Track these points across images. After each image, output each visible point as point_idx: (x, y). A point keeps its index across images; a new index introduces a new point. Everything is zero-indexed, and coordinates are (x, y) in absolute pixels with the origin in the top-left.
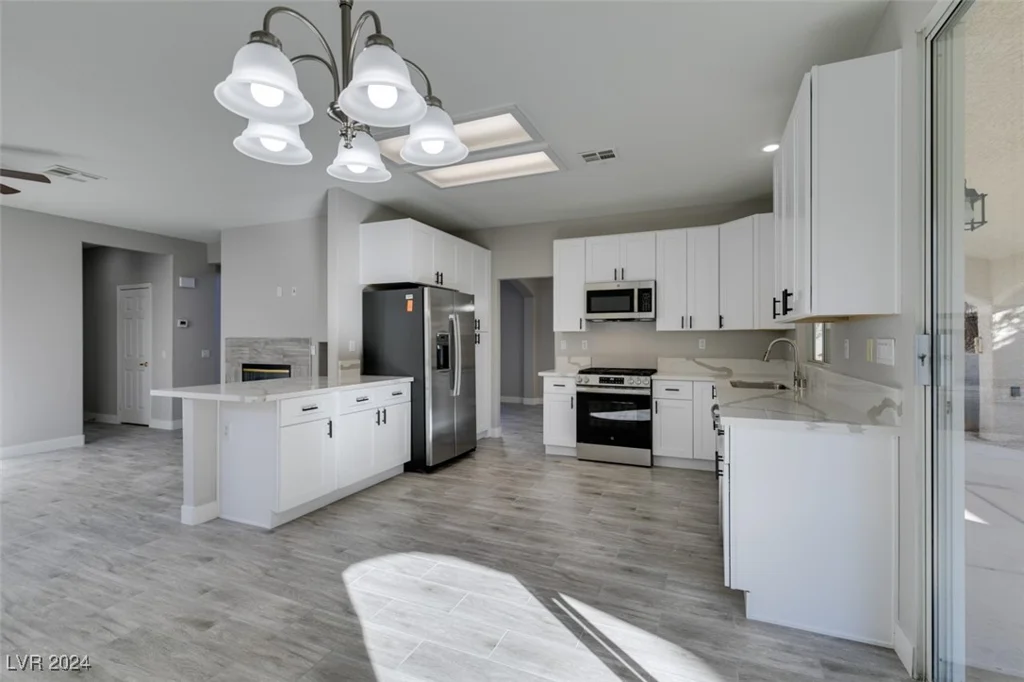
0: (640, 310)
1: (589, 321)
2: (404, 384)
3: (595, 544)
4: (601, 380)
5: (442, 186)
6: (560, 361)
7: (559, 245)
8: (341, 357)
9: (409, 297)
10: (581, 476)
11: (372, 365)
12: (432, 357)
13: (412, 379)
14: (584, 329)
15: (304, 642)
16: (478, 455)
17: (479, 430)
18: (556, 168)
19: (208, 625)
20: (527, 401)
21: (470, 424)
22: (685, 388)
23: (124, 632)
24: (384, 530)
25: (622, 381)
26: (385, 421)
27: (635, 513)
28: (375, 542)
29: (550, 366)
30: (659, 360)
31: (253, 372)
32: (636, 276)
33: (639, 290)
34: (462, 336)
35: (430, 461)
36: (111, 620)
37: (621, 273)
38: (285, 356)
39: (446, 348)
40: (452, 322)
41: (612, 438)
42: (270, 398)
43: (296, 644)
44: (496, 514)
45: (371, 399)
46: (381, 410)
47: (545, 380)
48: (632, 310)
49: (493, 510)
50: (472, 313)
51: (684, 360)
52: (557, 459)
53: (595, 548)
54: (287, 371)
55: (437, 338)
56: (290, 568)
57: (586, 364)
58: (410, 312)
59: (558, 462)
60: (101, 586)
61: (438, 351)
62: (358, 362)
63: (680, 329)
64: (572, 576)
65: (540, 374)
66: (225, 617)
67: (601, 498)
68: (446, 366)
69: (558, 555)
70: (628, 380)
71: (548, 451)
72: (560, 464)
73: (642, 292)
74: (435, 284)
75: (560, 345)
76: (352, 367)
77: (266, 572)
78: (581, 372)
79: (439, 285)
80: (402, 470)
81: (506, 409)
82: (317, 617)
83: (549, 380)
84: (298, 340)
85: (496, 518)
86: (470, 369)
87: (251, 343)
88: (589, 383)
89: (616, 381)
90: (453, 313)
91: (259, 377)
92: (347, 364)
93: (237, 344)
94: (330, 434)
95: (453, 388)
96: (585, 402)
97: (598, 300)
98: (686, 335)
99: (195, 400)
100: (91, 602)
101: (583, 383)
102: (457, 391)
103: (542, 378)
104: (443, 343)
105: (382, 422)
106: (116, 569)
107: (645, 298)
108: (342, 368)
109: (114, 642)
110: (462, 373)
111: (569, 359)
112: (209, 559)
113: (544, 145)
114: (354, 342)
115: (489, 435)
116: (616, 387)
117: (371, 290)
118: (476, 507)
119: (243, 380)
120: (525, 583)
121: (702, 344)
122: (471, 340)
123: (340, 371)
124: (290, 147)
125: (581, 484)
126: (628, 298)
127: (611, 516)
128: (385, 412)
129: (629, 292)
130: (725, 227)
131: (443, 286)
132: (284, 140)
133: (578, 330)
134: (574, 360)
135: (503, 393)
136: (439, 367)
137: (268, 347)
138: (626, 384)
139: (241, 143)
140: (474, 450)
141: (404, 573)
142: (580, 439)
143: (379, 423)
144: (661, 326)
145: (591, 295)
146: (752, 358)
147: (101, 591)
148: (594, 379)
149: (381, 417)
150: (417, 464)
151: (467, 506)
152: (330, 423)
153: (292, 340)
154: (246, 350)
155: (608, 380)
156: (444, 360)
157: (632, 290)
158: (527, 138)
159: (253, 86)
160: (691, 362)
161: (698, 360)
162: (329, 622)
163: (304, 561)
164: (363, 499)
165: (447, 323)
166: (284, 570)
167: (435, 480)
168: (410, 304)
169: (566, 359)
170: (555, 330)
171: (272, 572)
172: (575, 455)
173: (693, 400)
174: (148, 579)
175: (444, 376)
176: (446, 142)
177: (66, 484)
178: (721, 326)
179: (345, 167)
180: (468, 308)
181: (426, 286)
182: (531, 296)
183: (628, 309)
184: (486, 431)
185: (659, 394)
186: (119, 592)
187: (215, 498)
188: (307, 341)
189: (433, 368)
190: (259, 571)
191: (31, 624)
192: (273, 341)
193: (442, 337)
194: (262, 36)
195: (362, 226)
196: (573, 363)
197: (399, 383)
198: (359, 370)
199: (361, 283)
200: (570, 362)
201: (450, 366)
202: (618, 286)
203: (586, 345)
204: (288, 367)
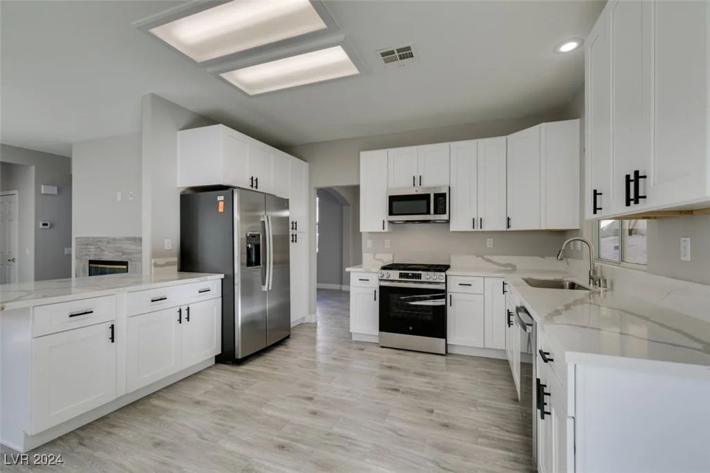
0: (436, 213)
1: (391, 222)
2: (213, 282)
4: (401, 275)
5: (251, 93)
6: (367, 257)
7: (364, 156)
8: (155, 254)
9: (221, 198)
10: (383, 367)
11: (189, 262)
12: (242, 254)
13: (222, 276)
14: (386, 230)
16: (291, 343)
17: (293, 319)
18: (356, 71)
20: (344, 288)
22: (477, 283)
25: (419, 276)
26: (188, 319)
27: (433, 417)
29: (358, 262)
30: (452, 257)
31: (98, 267)
32: (432, 183)
33: (435, 195)
34: (273, 236)
35: (239, 355)
37: (419, 180)
38: (125, 253)
39: (257, 247)
40: (264, 222)
41: (411, 328)
46: (185, 308)
47: (351, 273)
48: (428, 213)
50: (287, 218)
51: (474, 256)
52: (362, 346)
54: (126, 267)
55: (248, 238)
57: (388, 260)
58: (221, 213)
59: (362, 350)
61: (249, 250)
62: (175, 259)
63: (471, 229)
65: (347, 270)
67: (399, 395)
68: (257, 263)
70: (425, 276)
71: (354, 338)
72: (364, 352)
73: (437, 196)
74: (250, 188)
75: (367, 244)
76: (168, 264)
78: (384, 268)
79: (254, 189)
80: (213, 362)
81: (322, 294)
83: (355, 274)
84: (135, 239)
86: (283, 265)
87: (96, 242)
88: (390, 278)
89: (414, 276)
90: (269, 216)
91: (103, 272)
92: (161, 261)
93: (86, 243)
94: (112, 339)
95: (264, 285)
96: (386, 295)
97: (398, 204)
98: (477, 235)
101: (385, 278)
102: (268, 286)
103: (349, 273)
104: (254, 242)
105: (184, 320)
107: (440, 202)
108: (156, 265)
110: (274, 269)
111: (374, 256)
113: (341, 37)
114: (172, 240)
115: (306, 321)
116: (414, 282)
117: (188, 192)
119: (90, 274)
121: (490, 242)
122: (284, 242)
123: (153, 269)
125: (381, 377)
126: (425, 202)
128: (188, 309)
129: (426, 197)
130: (511, 137)
131: (257, 190)
133: (381, 230)
134: (378, 256)
135: (319, 281)
136: (249, 264)
137: (111, 245)
138: (423, 279)
140: (288, 337)
142: (381, 329)
143: (180, 321)
144: (454, 227)
145: (393, 199)
146: (532, 255)
148: (395, 274)
149: (184, 315)
150: (226, 357)
152: (112, 327)
153: (129, 239)
154: (92, 248)
155: (406, 276)
156: (256, 257)
157: (429, 195)
160: (480, 258)
161: (485, 257)
165: (260, 225)
167: (240, 373)
168: (221, 204)
169: (371, 255)
170: (362, 230)
172: (378, 342)
173: (484, 294)
175: (256, 271)
178: (509, 226)
180: (285, 213)
181: (235, 188)
183: (425, 212)
184: (304, 318)
185: (453, 288)
188: (141, 240)
189: (242, 264)
192: (114, 240)
193: (253, 236)
195: (179, 132)
196: (376, 259)
197: (206, 280)
198: (176, 268)
199: (179, 185)
200: (374, 258)
201: (261, 263)
202: (416, 191)
203: (389, 244)
204: (126, 264)
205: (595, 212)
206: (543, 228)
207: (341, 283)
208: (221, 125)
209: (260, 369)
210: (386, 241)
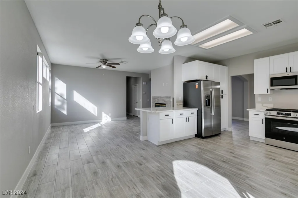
1: (272, 89)
2: (195, 110)
3: (267, 178)
4: (278, 114)
5: (207, 48)
6: (257, 105)
7: (256, 61)
8: (177, 102)
9: (197, 84)
10: (267, 151)
11: (186, 104)
12: (204, 102)
13: (197, 109)
14: (269, 93)
15: (160, 176)
16: (222, 136)
17: (222, 127)
18: (252, 33)
19: (141, 165)
20: (245, 119)
21: (219, 125)
23: (127, 161)
24: (186, 153)
25: (290, 115)
26: (189, 121)
27: (294, 172)
28: (183, 156)
29: (253, 107)
31: (158, 105)
34: (215, 96)
35: (203, 135)
36: (125, 158)
37: (290, 69)
38: (165, 101)
39: (209, 100)
40: (211, 91)
41: (284, 138)
42: (157, 112)
43: (158, 176)
44: (225, 157)
45: (184, 114)
46: (188, 118)
47: (250, 112)
48: (296, 84)
49: (224, 155)
50: (220, 88)
52: (256, 142)
53: (268, 180)
54: (165, 105)
55: (206, 97)
56: (161, 156)
57: (271, 106)
58: (197, 89)
59: (256, 144)
60: (124, 150)
61: (206, 101)
62: (182, 103)
64: (254, 187)
65: (247, 110)
66: (145, 164)
67: (275, 161)
68: (209, 105)
69: (249, 177)
70: (293, 114)
71: (251, 139)
74: (206, 80)
75: (258, 99)
77: (155, 156)
78: (267, 110)
79: (207, 80)
80: (194, 136)
81: (234, 121)
82: (164, 171)
83: (251, 112)
84: (168, 97)
85: (224, 158)
86: (218, 107)
87: (157, 98)
88: (271, 115)
89: (286, 114)
90: (212, 88)
91: (159, 106)
92: (179, 104)
93: (155, 98)
94: (173, 123)
95: (212, 113)
96: (270, 123)
99: (143, 111)
100: (123, 153)
101: (268, 114)
103: (248, 111)
104: (208, 98)
105: (188, 121)
106: (128, 147)
108: (178, 105)
109: (125, 162)
110: (215, 108)
112: (144, 149)
113: (245, 26)
114: (181, 98)
115: (227, 130)
116: (287, 117)
117: (186, 83)
118: (217, 153)
119: (156, 107)
120: (232, 183)
122: (219, 97)
123: (177, 106)
124: (149, 49)
125: (265, 154)
126: (294, 79)
127: (279, 170)
128: (189, 118)
129: (294, 77)
131: (208, 80)
132: (147, 47)
133: (266, 93)
134: (264, 105)
135: (233, 115)
136: (206, 105)
137: (161, 99)
138: (292, 116)
139: (138, 50)
140: (220, 134)
141: (190, 167)
142: (266, 136)
143: (187, 121)
145: (273, 79)
147: (125, 151)
148: (274, 113)
150: (199, 135)
151: (215, 152)
152: (173, 120)
153: (166, 97)
154: (156, 100)
155: (282, 114)
156: (208, 103)
157: (297, 76)
158: (237, 25)
159: (137, 37)
162: (167, 173)
163: (164, 155)
164: (182, 143)
165: (209, 92)
166: (159, 156)
167: (204, 141)
168: (197, 86)
169: (261, 104)
170: (256, 92)
171: (156, 156)
172: (265, 142)
174: (132, 150)
175: (208, 109)
176: (188, 37)
177: (122, 127)
179: (163, 50)
180: (218, 87)
181: (202, 80)
182: (247, 81)
183: (294, 84)
184: (226, 128)
186: (127, 152)
187: (147, 135)
188: (170, 97)
189: (204, 106)
190: (153, 155)
191: (113, 154)
192: (162, 97)
193: (208, 96)
194: (138, 24)
195: (183, 64)
196: (264, 106)
197: (193, 110)
198: (182, 106)
199: (183, 81)
200: (262, 106)
201: (210, 105)
202: (288, 74)
203: (271, 99)
204: (165, 104)
207: (243, 117)
208: (197, 61)
209: (211, 141)
210: (269, 98)
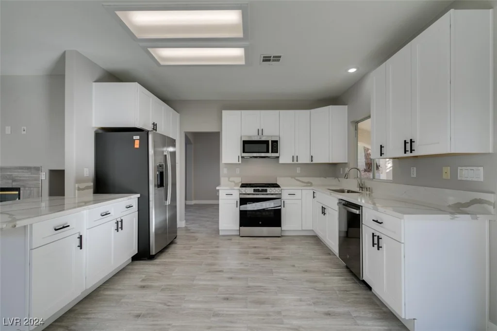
0: (272, 152)
1: (242, 157)
2: (133, 200)
4: (255, 191)
5: (162, 63)
6: (224, 180)
7: (225, 114)
8: (78, 181)
9: (136, 137)
11: (103, 186)
12: (154, 179)
13: (139, 195)
14: (240, 162)
16: (180, 242)
18: (244, 63)
22: (298, 193)
25: (266, 191)
26: (122, 228)
29: (220, 183)
30: (278, 178)
32: (269, 134)
33: (272, 141)
35: (153, 251)
37: (260, 132)
39: (162, 174)
40: (166, 155)
41: (260, 223)
45: (112, 213)
46: (119, 220)
47: (220, 191)
48: (268, 152)
50: (175, 153)
51: (290, 178)
52: (229, 238)
54: (17, 192)
55: (157, 167)
57: (238, 181)
58: (137, 148)
59: (231, 239)
61: (158, 176)
62: (91, 184)
63: (292, 162)
65: (217, 188)
68: (162, 185)
70: (269, 190)
71: (221, 233)
72: (233, 241)
73: (273, 142)
75: (223, 171)
76: (87, 188)
78: (241, 186)
79: (155, 131)
80: (131, 261)
83: (223, 191)
88: (247, 193)
89: (262, 191)
92: (83, 186)
94: (81, 246)
95: (167, 199)
97: (249, 146)
98: (295, 165)
101: (244, 192)
102: (168, 202)
103: (218, 190)
104: (161, 170)
105: (120, 229)
107: (274, 146)
108: (79, 189)
111: (229, 179)
113: (246, 43)
114: (89, 170)
116: (263, 194)
117: (100, 131)
121: (298, 170)
123: (77, 191)
126: (265, 145)
128: (122, 221)
129: (267, 142)
130: (312, 111)
131: (157, 132)
133: (237, 162)
134: (231, 179)
136: (158, 186)
138: (268, 192)
140: (176, 238)
142: (241, 225)
143: (117, 230)
144: (281, 161)
145: (245, 143)
146: (320, 177)
148: (250, 190)
149: (119, 225)
150: (143, 254)
152: (81, 238)
153: (21, 168)
155: (258, 191)
156: (161, 182)
157: (268, 141)
158: (242, 35)
160: (293, 179)
161: (296, 178)
165: (162, 158)
167: (158, 265)
168: (137, 142)
169: (227, 179)
170: (223, 162)
172: (238, 234)
173: (301, 199)
175: (161, 192)
178: (312, 161)
182: (191, 144)
183: (266, 151)
185: (285, 196)
188: (38, 169)
189: (155, 186)
193: (160, 166)
195: (94, 83)
196: (230, 181)
198: (92, 190)
199: (94, 125)
200: (229, 181)
201: (164, 185)
202: (260, 138)
203: (239, 171)
204: (18, 189)
205: (381, 155)
206: (331, 162)
210: (237, 169)
